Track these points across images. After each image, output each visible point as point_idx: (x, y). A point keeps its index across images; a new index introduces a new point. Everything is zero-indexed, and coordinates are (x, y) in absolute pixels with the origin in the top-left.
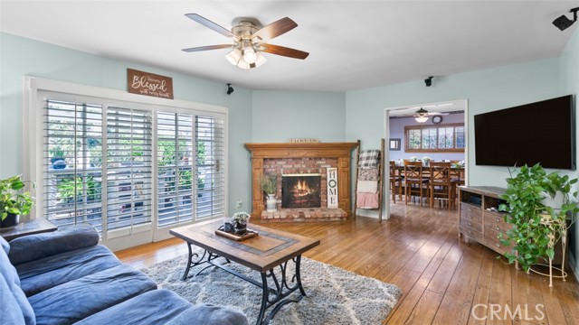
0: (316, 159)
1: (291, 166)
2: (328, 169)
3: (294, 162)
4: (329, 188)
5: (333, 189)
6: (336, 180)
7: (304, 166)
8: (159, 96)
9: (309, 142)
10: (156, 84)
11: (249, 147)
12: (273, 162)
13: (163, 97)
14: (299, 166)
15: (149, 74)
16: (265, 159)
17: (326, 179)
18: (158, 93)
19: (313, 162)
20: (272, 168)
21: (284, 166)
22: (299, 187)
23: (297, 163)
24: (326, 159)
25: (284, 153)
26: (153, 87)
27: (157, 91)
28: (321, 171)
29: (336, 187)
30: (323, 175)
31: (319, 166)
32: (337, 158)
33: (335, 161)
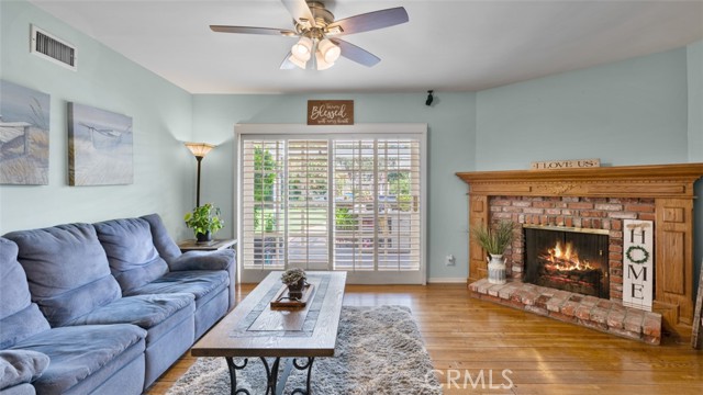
0: (595, 199)
1: (540, 211)
2: (626, 223)
3: (546, 203)
4: (627, 262)
5: (638, 268)
6: (649, 247)
7: (567, 212)
8: (338, 124)
9: (575, 166)
10: (334, 110)
11: (466, 178)
12: (507, 203)
13: (342, 124)
14: (556, 212)
15: (328, 101)
16: (490, 198)
17: (621, 243)
18: (337, 121)
19: (588, 205)
20: (504, 212)
21: (526, 210)
22: (558, 253)
23: (551, 206)
24: (623, 200)
25: (523, 188)
26: (331, 115)
27: (336, 118)
28: (606, 224)
29: (649, 265)
30: (613, 235)
31: (604, 214)
32: (653, 201)
33: (648, 206)
